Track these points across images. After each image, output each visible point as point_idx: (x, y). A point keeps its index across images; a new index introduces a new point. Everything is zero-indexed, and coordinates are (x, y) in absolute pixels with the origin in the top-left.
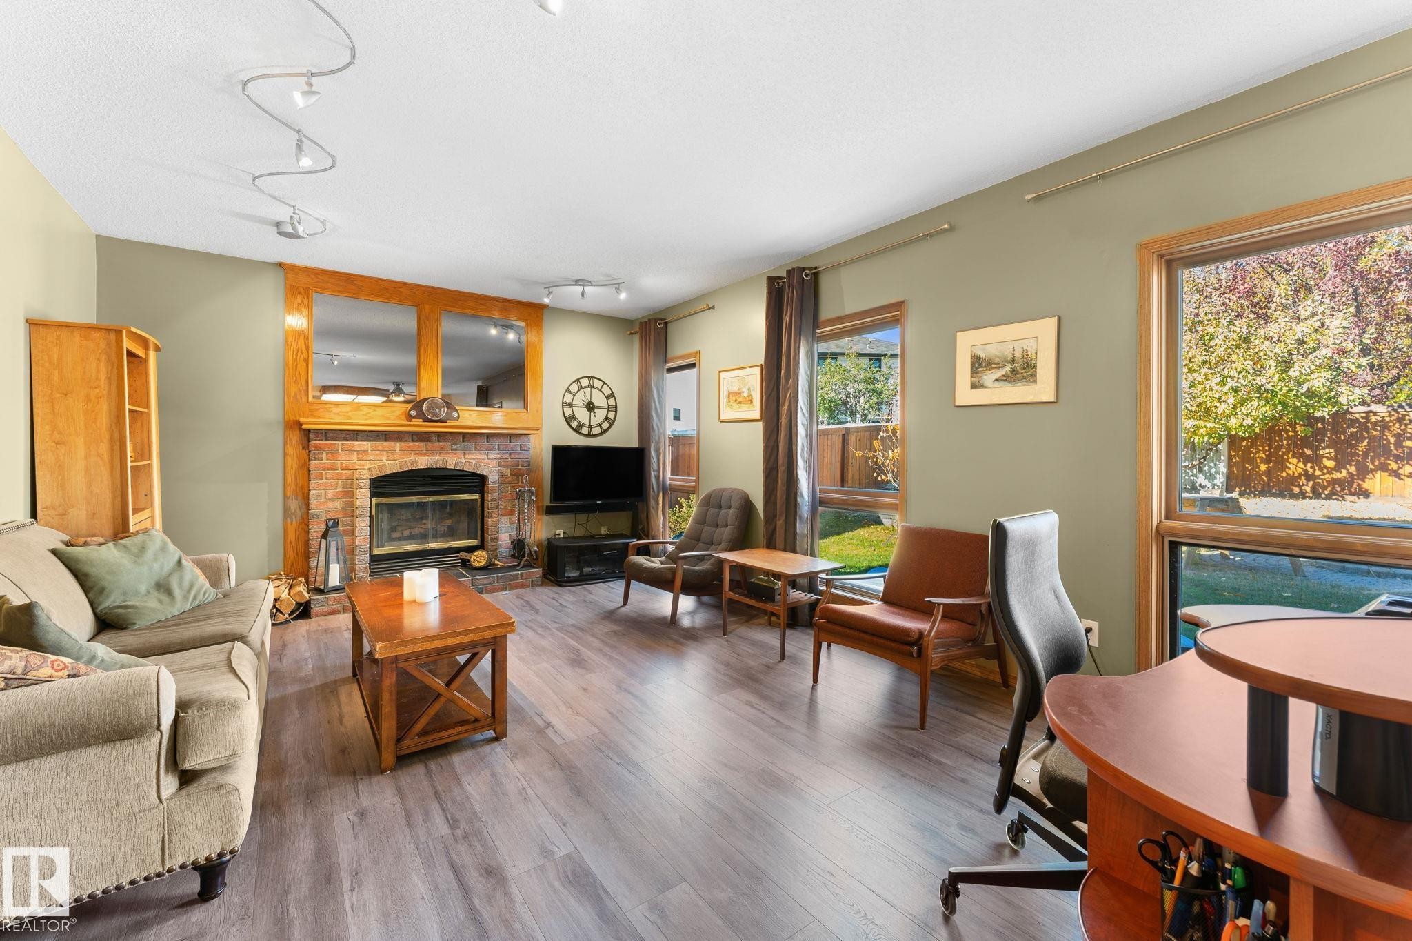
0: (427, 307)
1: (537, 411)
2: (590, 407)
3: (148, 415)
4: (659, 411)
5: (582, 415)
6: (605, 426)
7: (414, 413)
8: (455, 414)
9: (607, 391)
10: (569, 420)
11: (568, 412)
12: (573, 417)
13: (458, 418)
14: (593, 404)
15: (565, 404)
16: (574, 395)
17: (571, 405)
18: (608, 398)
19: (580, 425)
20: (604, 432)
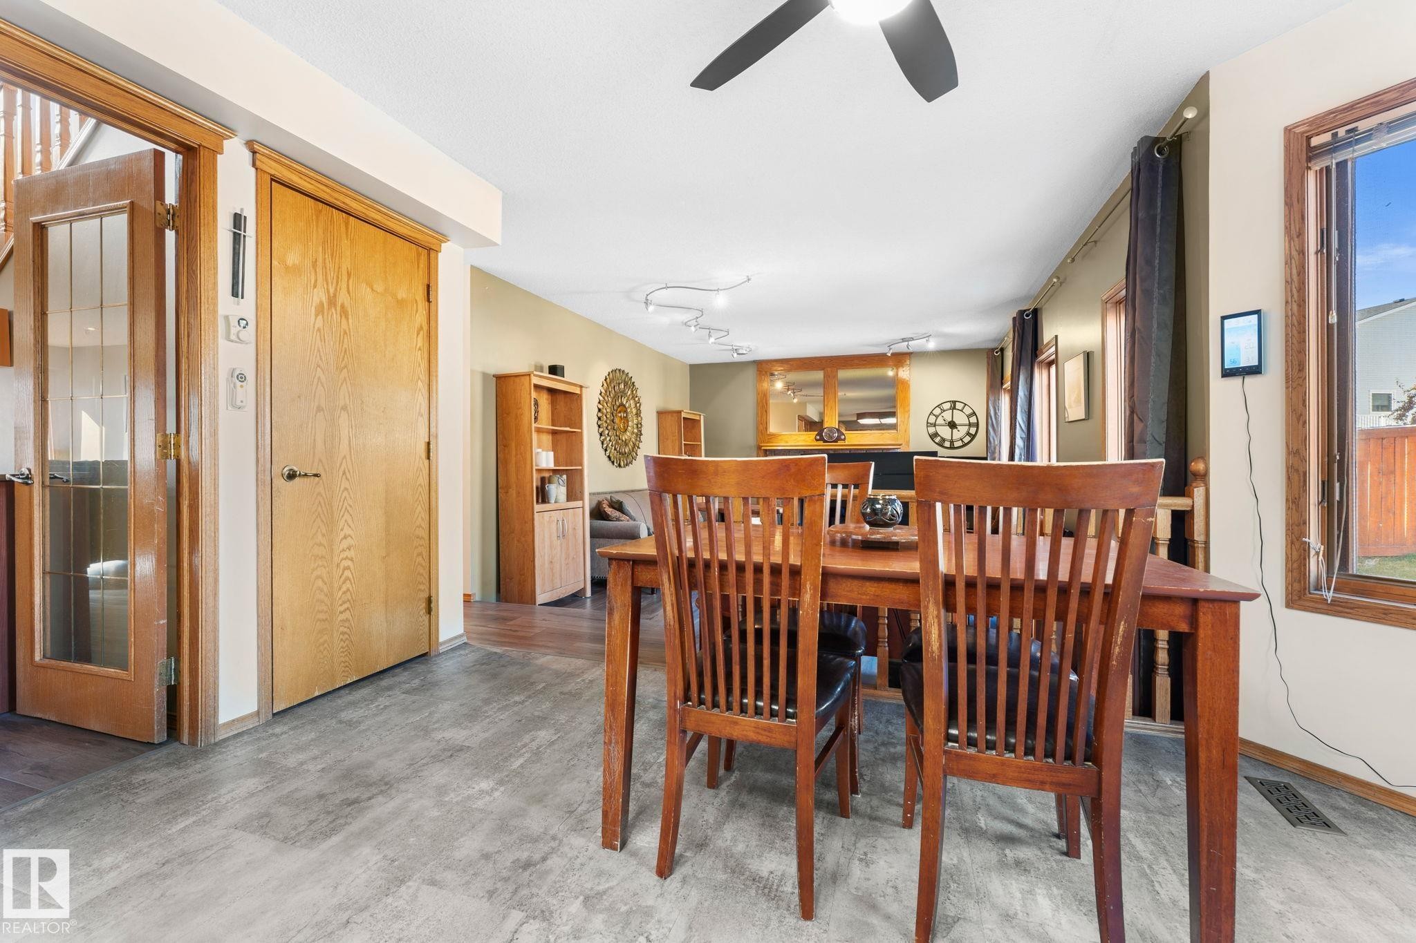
0: (829, 369)
1: (906, 431)
2: (952, 425)
3: (701, 445)
4: (995, 426)
5: (945, 432)
6: (967, 439)
7: (818, 437)
8: (843, 437)
9: (968, 411)
10: (933, 436)
11: (932, 430)
12: (936, 434)
13: (844, 440)
14: (954, 422)
15: (929, 424)
16: (937, 417)
17: (935, 425)
18: (969, 416)
19: (943, 440)
20: (965, 445)
